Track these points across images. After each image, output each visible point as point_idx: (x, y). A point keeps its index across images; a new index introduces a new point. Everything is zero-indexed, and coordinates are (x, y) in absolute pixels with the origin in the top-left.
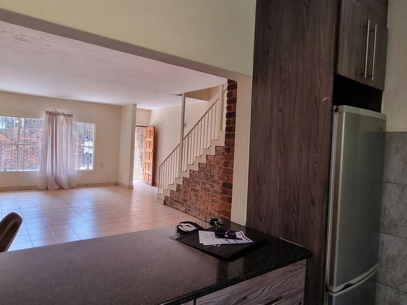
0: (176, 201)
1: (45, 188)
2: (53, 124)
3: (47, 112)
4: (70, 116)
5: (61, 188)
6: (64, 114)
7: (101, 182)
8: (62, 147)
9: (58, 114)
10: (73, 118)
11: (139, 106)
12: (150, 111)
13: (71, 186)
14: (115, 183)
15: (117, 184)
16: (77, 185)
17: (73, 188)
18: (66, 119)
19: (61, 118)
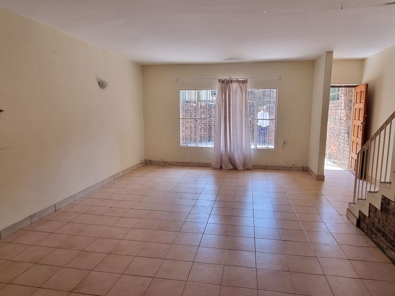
0: (379, 231)
1: (219, 166)
2: (225, 94)
3: (220, 81)
4: (244, 82)
5: (235, 168)
6: (238, 81)
7: (285, 165)
8: (236, 120)
9: (231, 81)
10: (249, 84)
11: (336, 55)
12: (362, 61)
13: (246, 168)
14: (303, 168)
15: (305, 170)
16: (253, 166)
17: (249, 169)
18: (240, 87)
19: (234, 86)
